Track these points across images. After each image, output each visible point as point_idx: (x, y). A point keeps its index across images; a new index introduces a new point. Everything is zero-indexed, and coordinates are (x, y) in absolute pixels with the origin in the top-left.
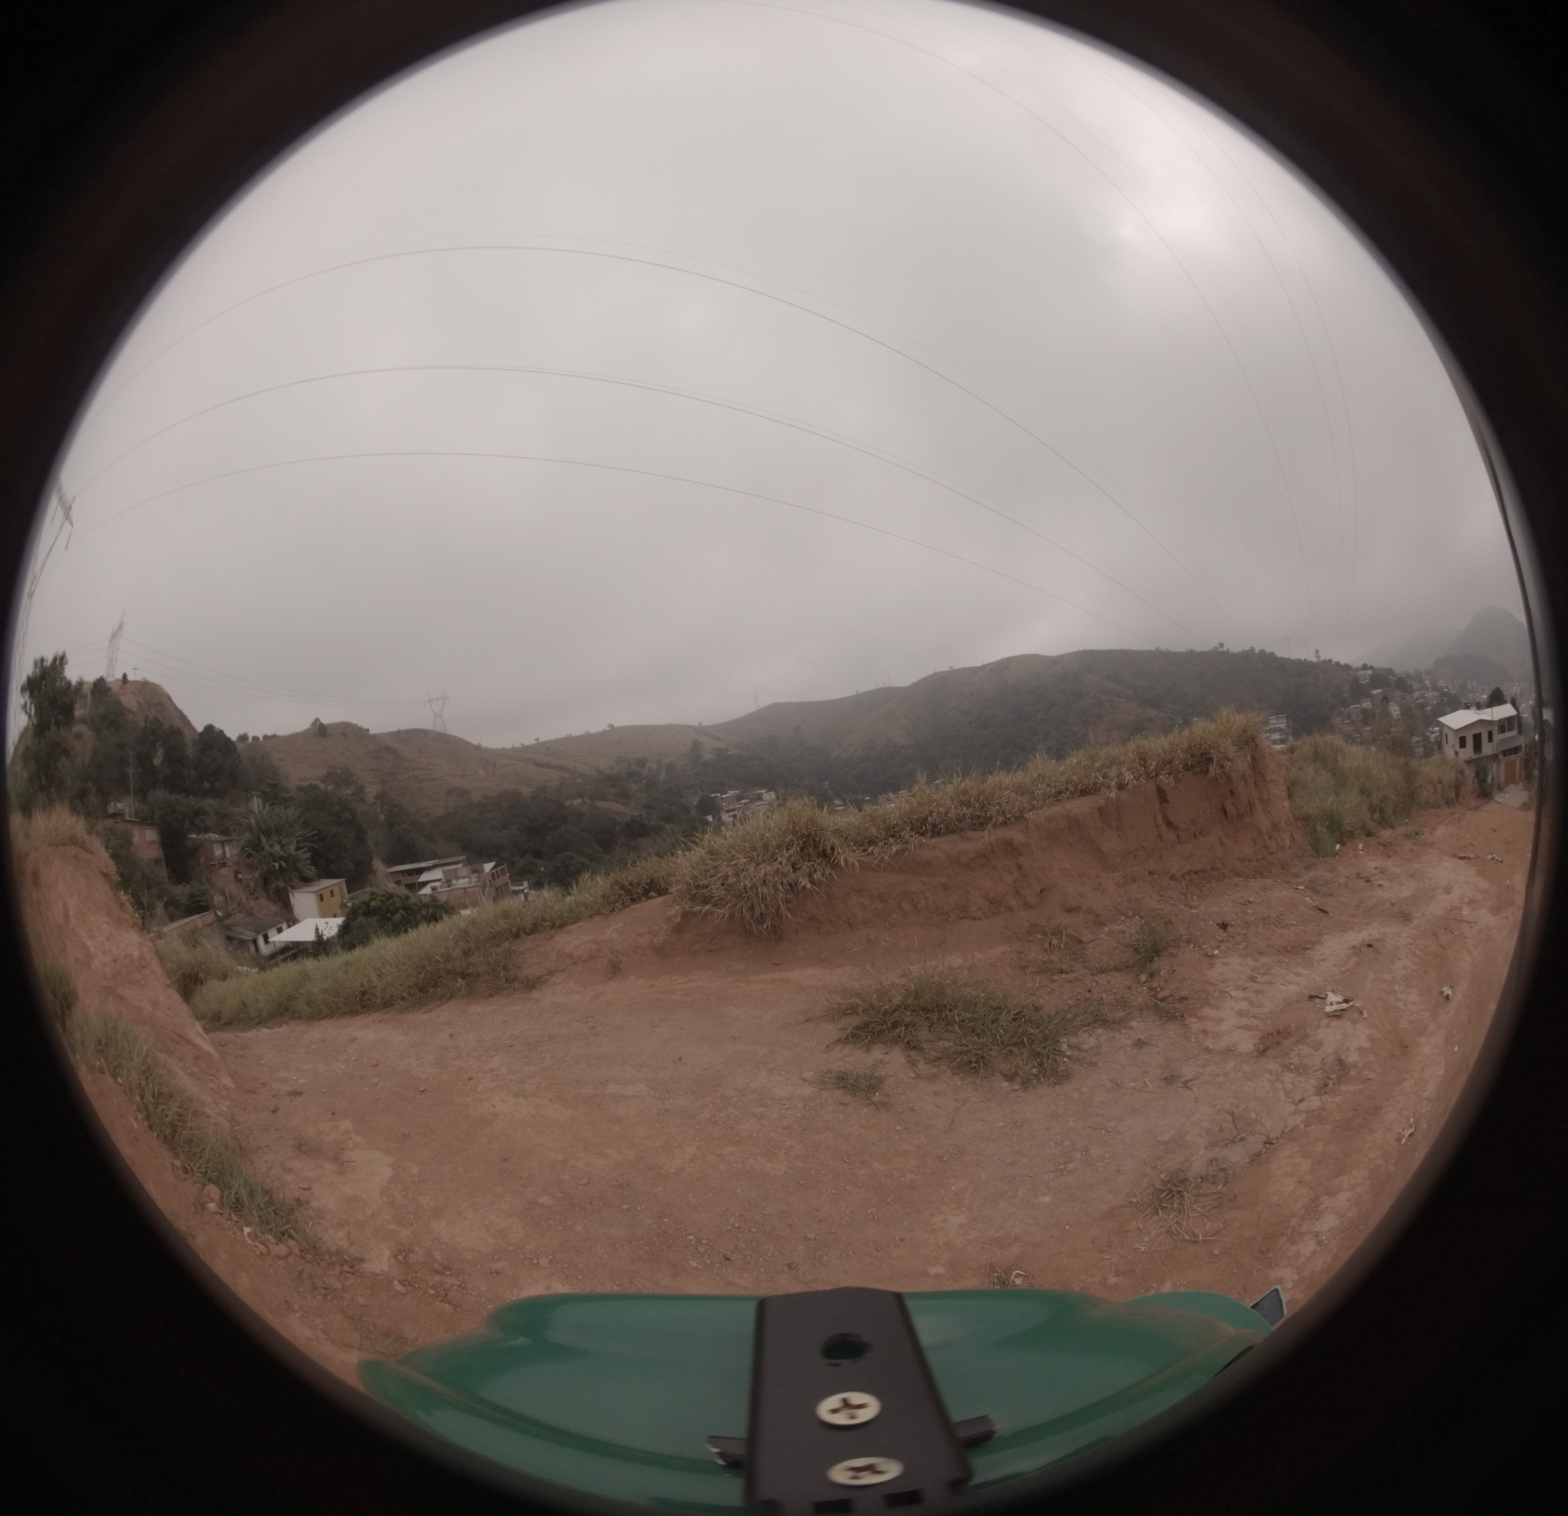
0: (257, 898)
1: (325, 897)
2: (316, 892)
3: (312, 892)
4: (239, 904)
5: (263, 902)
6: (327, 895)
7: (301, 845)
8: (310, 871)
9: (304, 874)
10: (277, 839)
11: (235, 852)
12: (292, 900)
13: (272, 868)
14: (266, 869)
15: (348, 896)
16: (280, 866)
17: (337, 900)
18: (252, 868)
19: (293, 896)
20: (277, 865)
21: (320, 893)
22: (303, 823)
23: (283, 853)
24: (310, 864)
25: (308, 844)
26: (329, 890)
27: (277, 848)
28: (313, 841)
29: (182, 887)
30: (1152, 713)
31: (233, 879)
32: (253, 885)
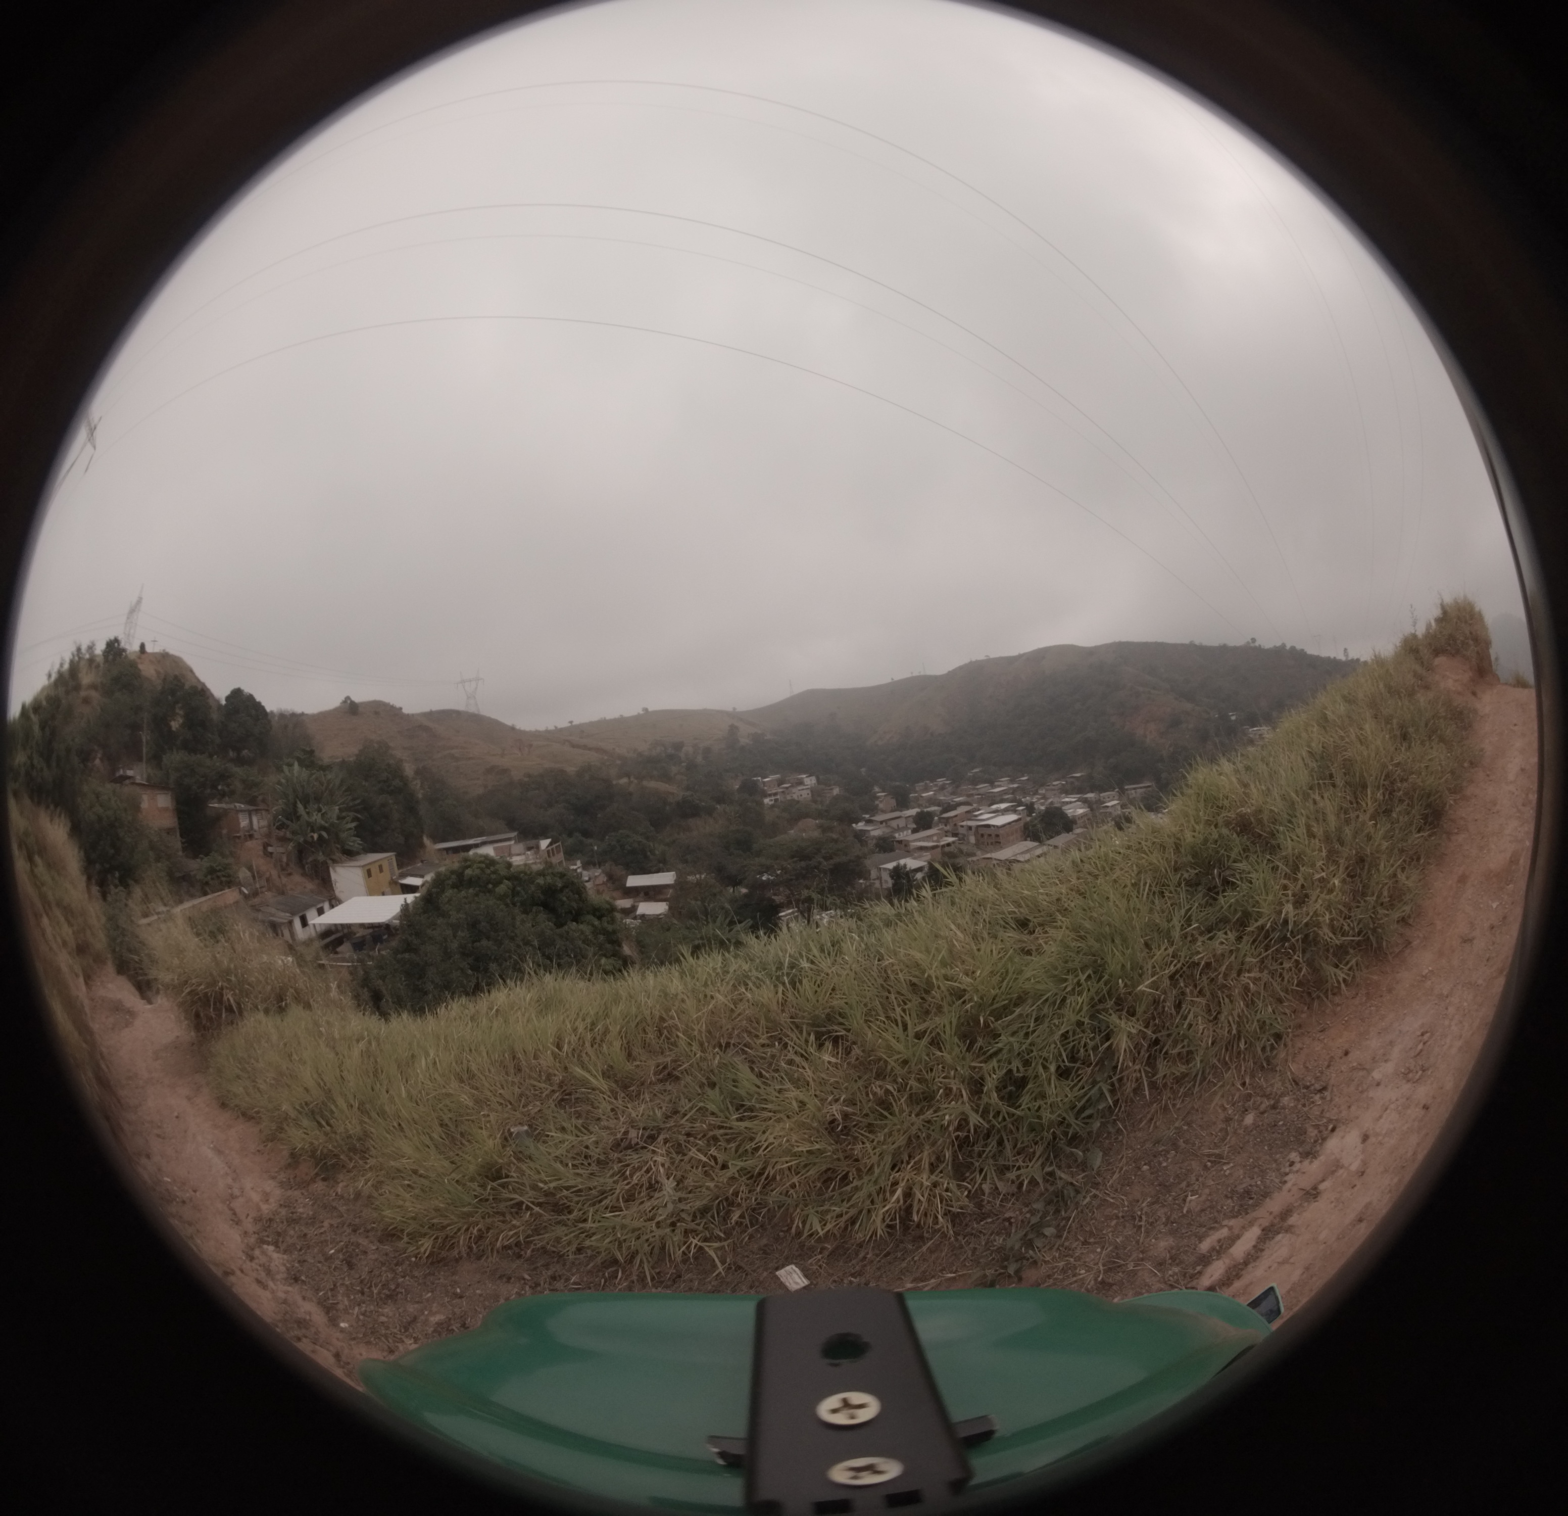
0: (290, 874)
1: (373, 873)
2: (363, 866)
3: (360, 866)
4: (268, 880)
6: (375, 870)
7: (344, 814)
8: (355, 843)
9: (347, 847)
10: (316, 806)
11: (264, 823)
12: (334, 876)
13: (310, 840)
14: (302, 840)
15: (397, 872)
16: (320, 836)
17: (386, 877)
18: (283, 840)
19: (335, 872)
20: (316, 836)
21: (367, 868)
22: (346, 791)
23: (323, 823)
24: (355, 836)
25: (352, 814)
26: (377, 865)
27: (316, 818)
28: (357, 811)
29: (199, 860)
30: (1188, 706)
31: (261, 853)
32: (285, 859)
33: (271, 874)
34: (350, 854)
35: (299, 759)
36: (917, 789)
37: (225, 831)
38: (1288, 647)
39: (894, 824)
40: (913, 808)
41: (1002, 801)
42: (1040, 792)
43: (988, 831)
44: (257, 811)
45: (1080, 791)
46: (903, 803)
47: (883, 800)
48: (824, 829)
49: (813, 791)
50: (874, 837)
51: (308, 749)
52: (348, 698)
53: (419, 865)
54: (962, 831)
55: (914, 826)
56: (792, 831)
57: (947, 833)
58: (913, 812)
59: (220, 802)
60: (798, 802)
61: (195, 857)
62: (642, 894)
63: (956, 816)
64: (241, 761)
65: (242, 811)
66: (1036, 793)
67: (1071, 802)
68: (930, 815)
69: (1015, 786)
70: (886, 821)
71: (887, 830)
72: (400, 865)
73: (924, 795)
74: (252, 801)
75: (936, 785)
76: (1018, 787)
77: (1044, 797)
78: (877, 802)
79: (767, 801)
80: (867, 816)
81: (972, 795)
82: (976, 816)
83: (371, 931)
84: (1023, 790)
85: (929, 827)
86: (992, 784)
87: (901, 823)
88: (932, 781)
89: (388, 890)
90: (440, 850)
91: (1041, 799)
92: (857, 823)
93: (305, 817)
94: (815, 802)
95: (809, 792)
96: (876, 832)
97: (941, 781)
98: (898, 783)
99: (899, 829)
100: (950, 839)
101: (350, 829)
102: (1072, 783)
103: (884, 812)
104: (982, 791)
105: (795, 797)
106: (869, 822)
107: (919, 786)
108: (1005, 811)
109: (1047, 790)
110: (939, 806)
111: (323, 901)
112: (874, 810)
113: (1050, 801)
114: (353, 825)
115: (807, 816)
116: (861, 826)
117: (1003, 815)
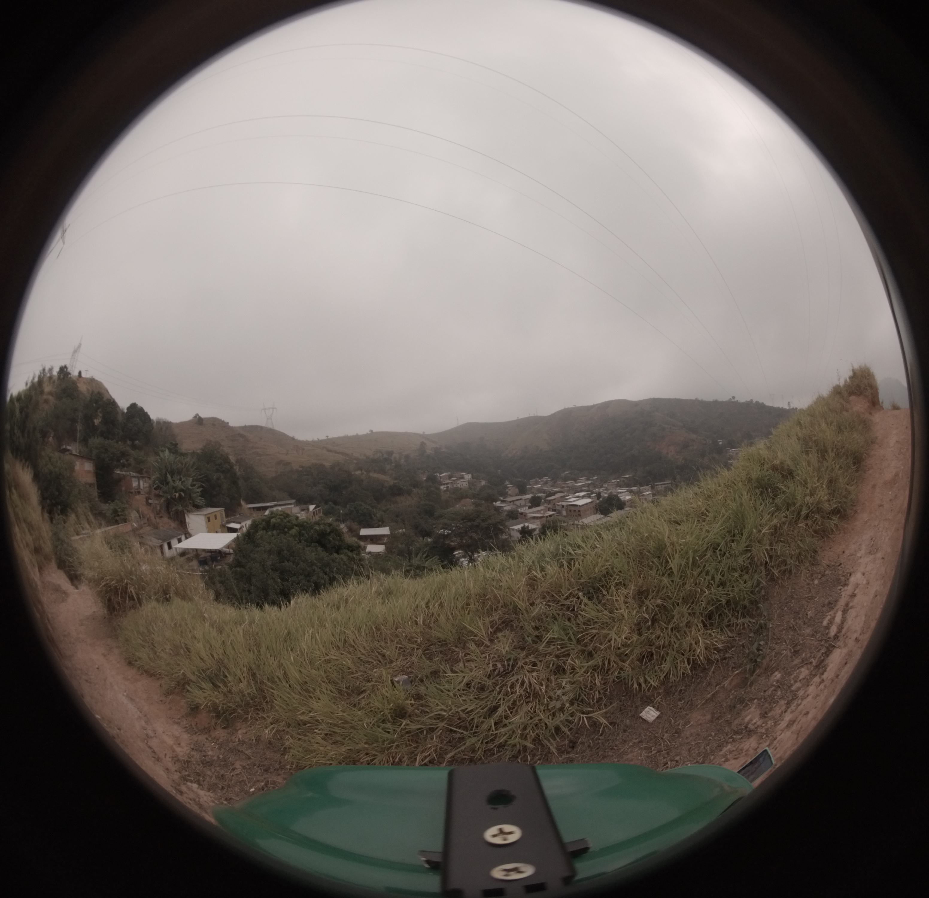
0: (161, 517)
1: (211, 519)
2: (205, 515)
3: (203, 515)
4: (148, 520)
5: (166, 519)
6: (212, 518)
7: (195, 483)
8: (200, 501)
9: (196, 503)
10: (179, 477)
11: (147, 485)
12: (187, 520)
13: (174, 497)
14: (169, 497)
15: (225, 520)
16: (180, 496)
17: (218, 522)
18: (158, 496)
19: (189, 517)
20: (177, 495)
21: (208, 516)
22: (196, 469)
23: (182, 487)
24: (200, 496)
25: (200, 483)
26: (214, 514)
27: (178, 484)
28: (201, 482)
29: (107, 504)
30: (694, 436)
31: (145, 503)
32: (159, 508)
33: (150, 517)
34: (198, 507)
35: (169, 449)
36: (531, 483)
37: (123, 489)
38: (754, 402)
39: (518, 503)
40: (529, 494)
41: (581, 491)
42: (604, 486)
43: (573, 508)
44: (143, 477)
45: (628, 485)
46: (522, 491)
47: (511, 489)
48: (477, 505)
49: (469, 482)
50: (506, 510)
51: (174, 443)
52: (197, 415)
53: (238, 516)
54: (558, 508)
55: (530, 505)
56: (457, 506)
57: (549, 510)
58: (529, 496)
59: (121, 471)
60: (461, 489)
61: (106, 502)
62: (369, 540)
63: (555, 499)
64: (134, 447)
65: (134, 477)
66: (602, 487)
67: (622, 492)
68: (539, 498)
69: (590, 482)
70: (513, 501)
71: (514, 507)
72: (227, 516)
73: (535, 487)
74: (140, 472)
75: (542, 481)
76: (591, 483)
77: (607, 489)
78: (507, 490)
79: (442, 487)
80: (502, 498)
81: (563, 487)
82: (567, 499)
83: (209, 554)
84: (594, 485)
85: (538, 505)
86: (576, 481)
87: (522, 502)
88: (541, 478)
89: (219, 530)
90: (250, 508)
91: (605, 490)
92: (496, 502)
93: (171, 483)
94: (470, 488)
95: (467, 483)
96: (507, 508)
97: (545, 479)
98: (520, 480)
99: (521, 506)
100: (551, 513)
101: (198, 492)
102: (624, 481)
103: (511, 496)
104: (569, 485)
105: (459, 486)
106: (503, 501)
107: (532, 481)
108: (583, 497)
109: (608, 485)
110: (544, 493)
111: (181, 535)
112: (505, 495)
113: (610, 491)
114: (199, 490)
115: (467, 497)
116: (498, 504)
117: (582, 499)
